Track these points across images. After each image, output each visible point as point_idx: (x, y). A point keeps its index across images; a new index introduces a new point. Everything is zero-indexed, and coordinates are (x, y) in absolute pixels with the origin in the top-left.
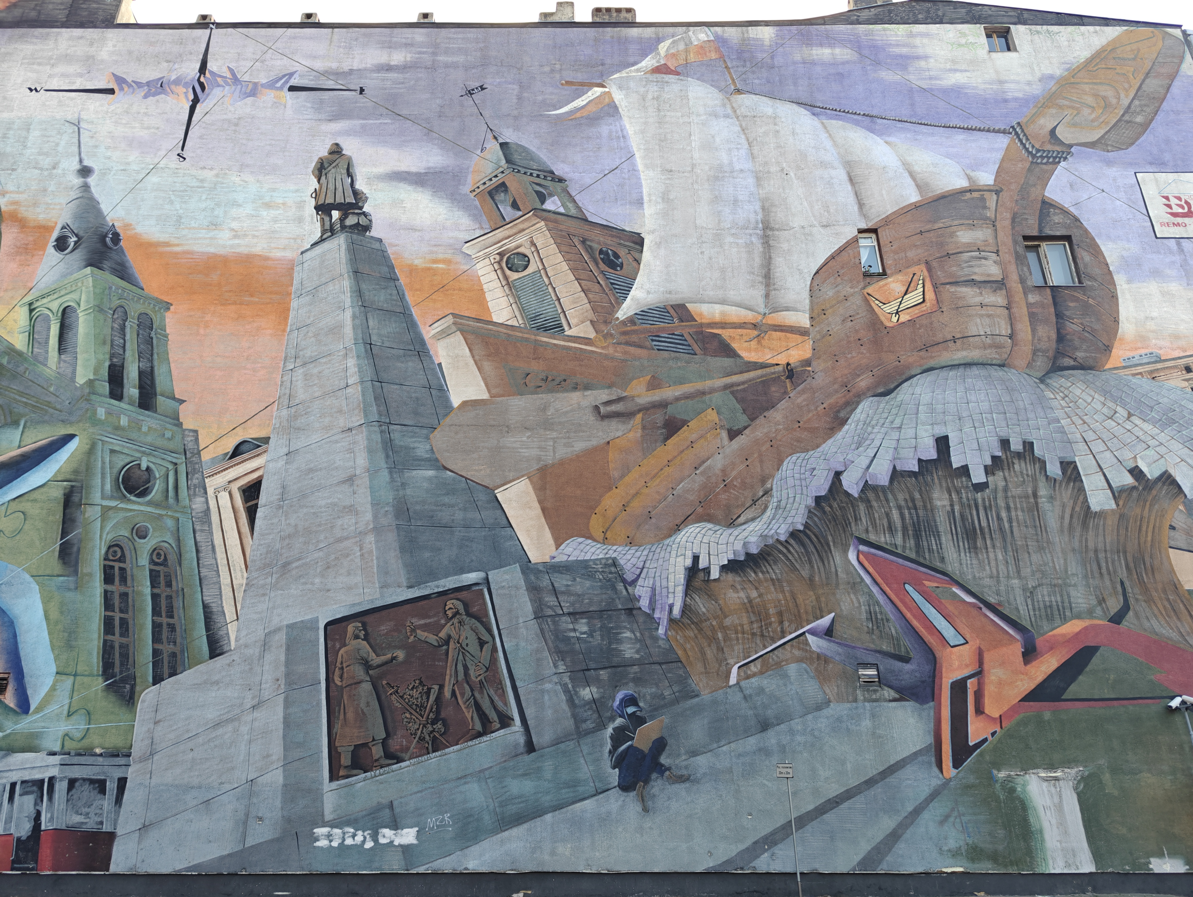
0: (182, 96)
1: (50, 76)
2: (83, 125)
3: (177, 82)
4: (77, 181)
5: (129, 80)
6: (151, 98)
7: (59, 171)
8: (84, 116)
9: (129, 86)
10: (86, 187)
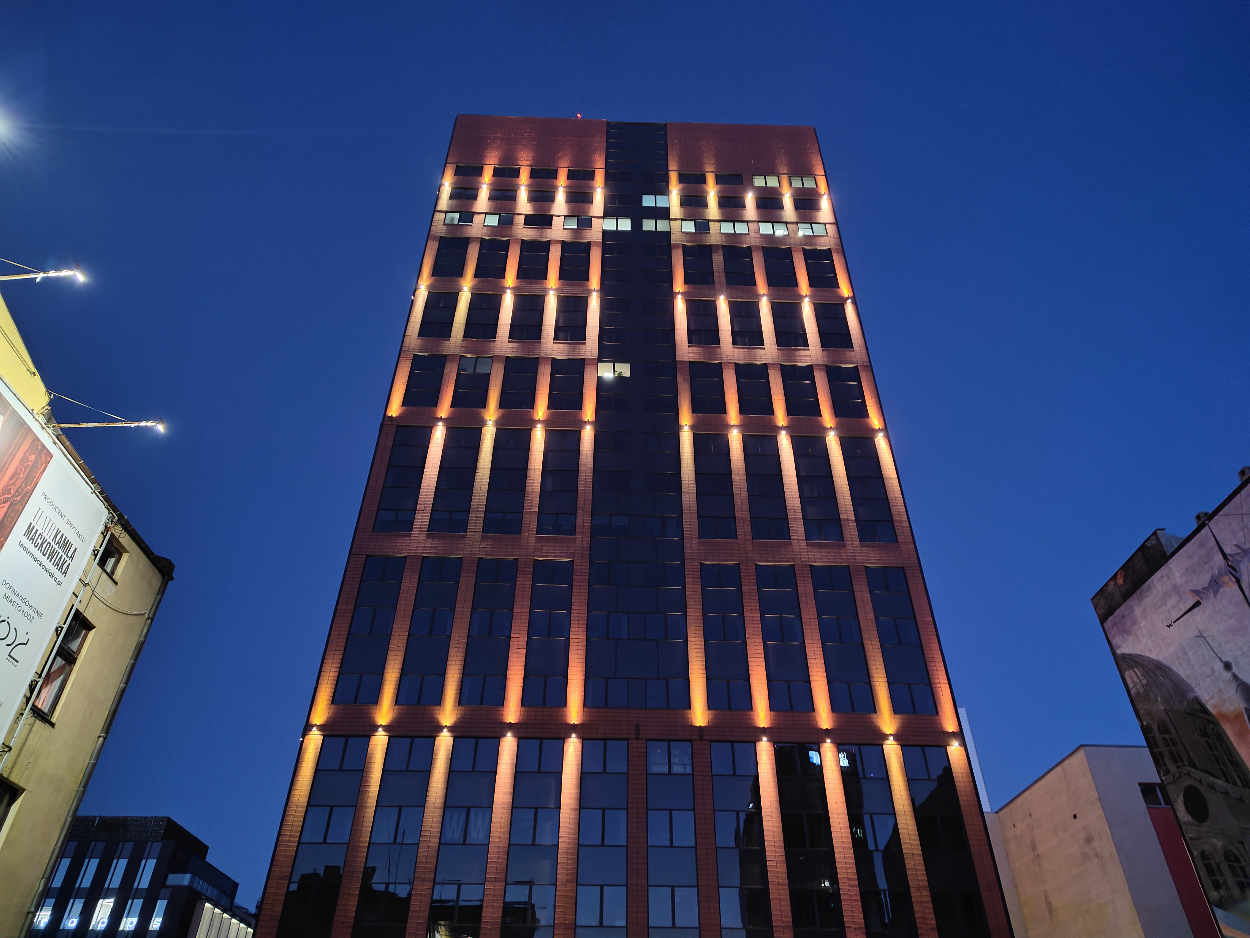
0: (1230, 583)
1: (1169, 611)
2: (1205, 635)
3: (1220, 574)
4: (1228, 675)
5: (1201, 590)
6: (1218, 594)
7: (1216, 673)
8: (1201, 628)
9: (1203, 593)
10: (1235, 677)
